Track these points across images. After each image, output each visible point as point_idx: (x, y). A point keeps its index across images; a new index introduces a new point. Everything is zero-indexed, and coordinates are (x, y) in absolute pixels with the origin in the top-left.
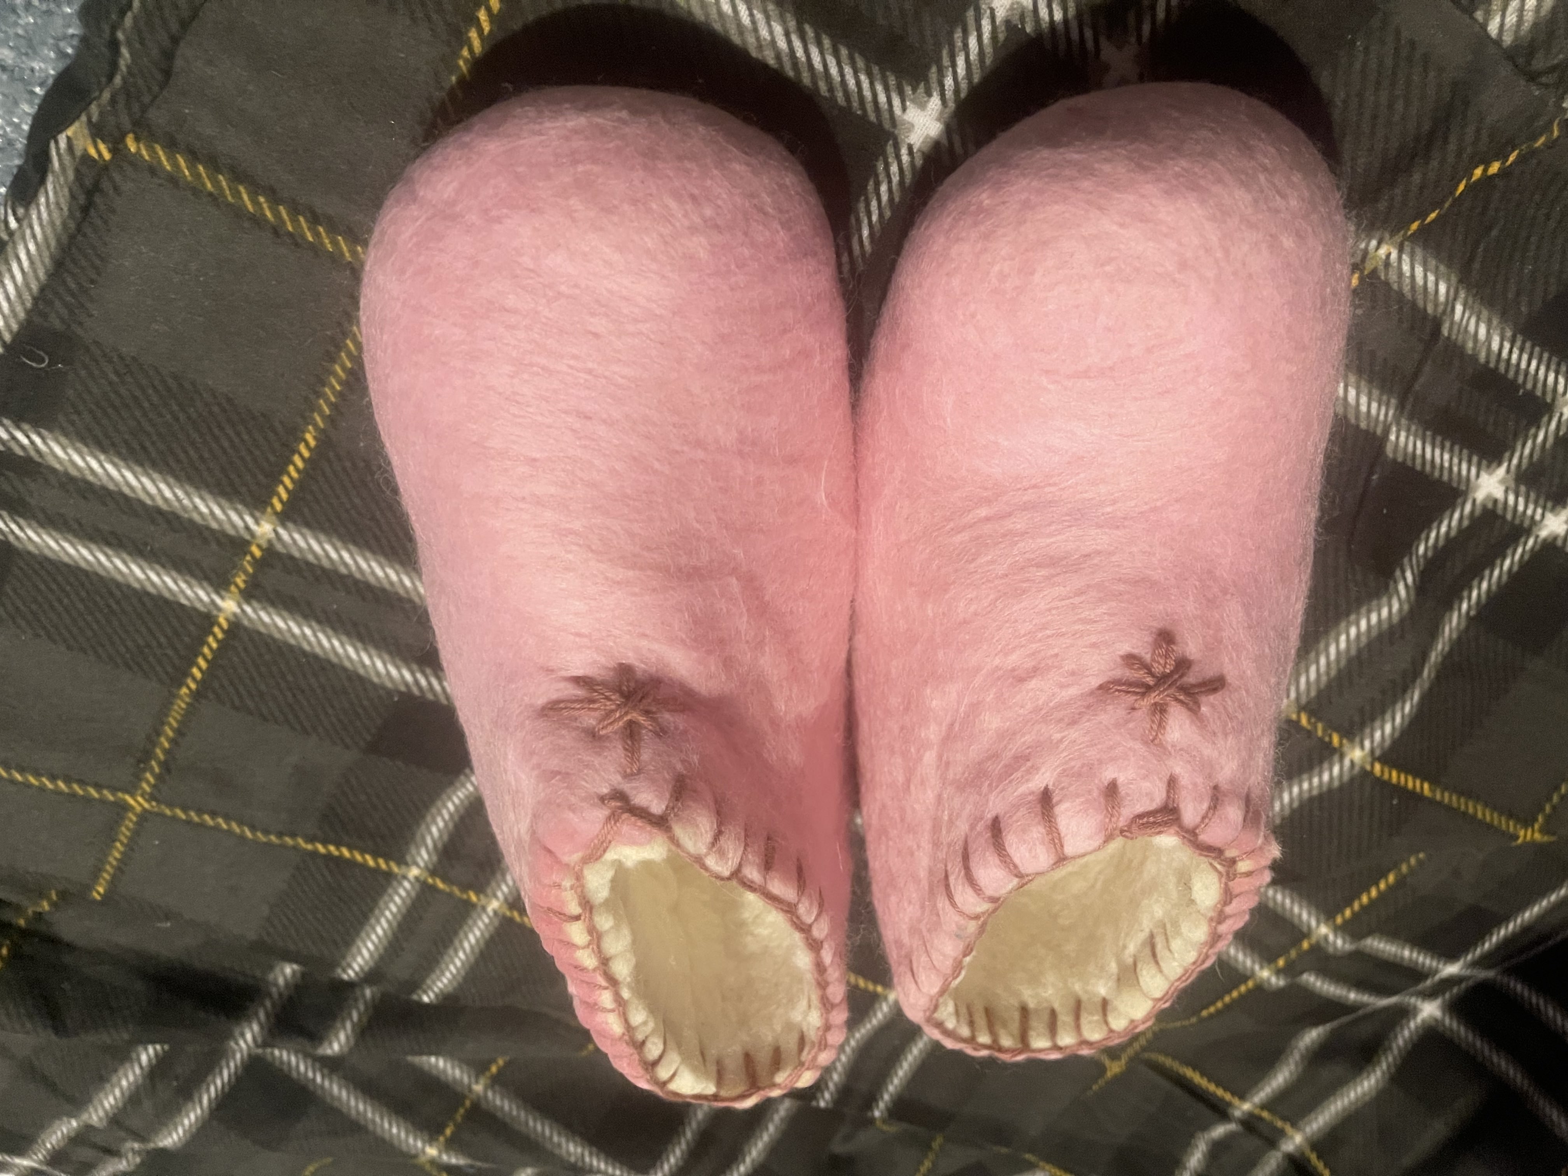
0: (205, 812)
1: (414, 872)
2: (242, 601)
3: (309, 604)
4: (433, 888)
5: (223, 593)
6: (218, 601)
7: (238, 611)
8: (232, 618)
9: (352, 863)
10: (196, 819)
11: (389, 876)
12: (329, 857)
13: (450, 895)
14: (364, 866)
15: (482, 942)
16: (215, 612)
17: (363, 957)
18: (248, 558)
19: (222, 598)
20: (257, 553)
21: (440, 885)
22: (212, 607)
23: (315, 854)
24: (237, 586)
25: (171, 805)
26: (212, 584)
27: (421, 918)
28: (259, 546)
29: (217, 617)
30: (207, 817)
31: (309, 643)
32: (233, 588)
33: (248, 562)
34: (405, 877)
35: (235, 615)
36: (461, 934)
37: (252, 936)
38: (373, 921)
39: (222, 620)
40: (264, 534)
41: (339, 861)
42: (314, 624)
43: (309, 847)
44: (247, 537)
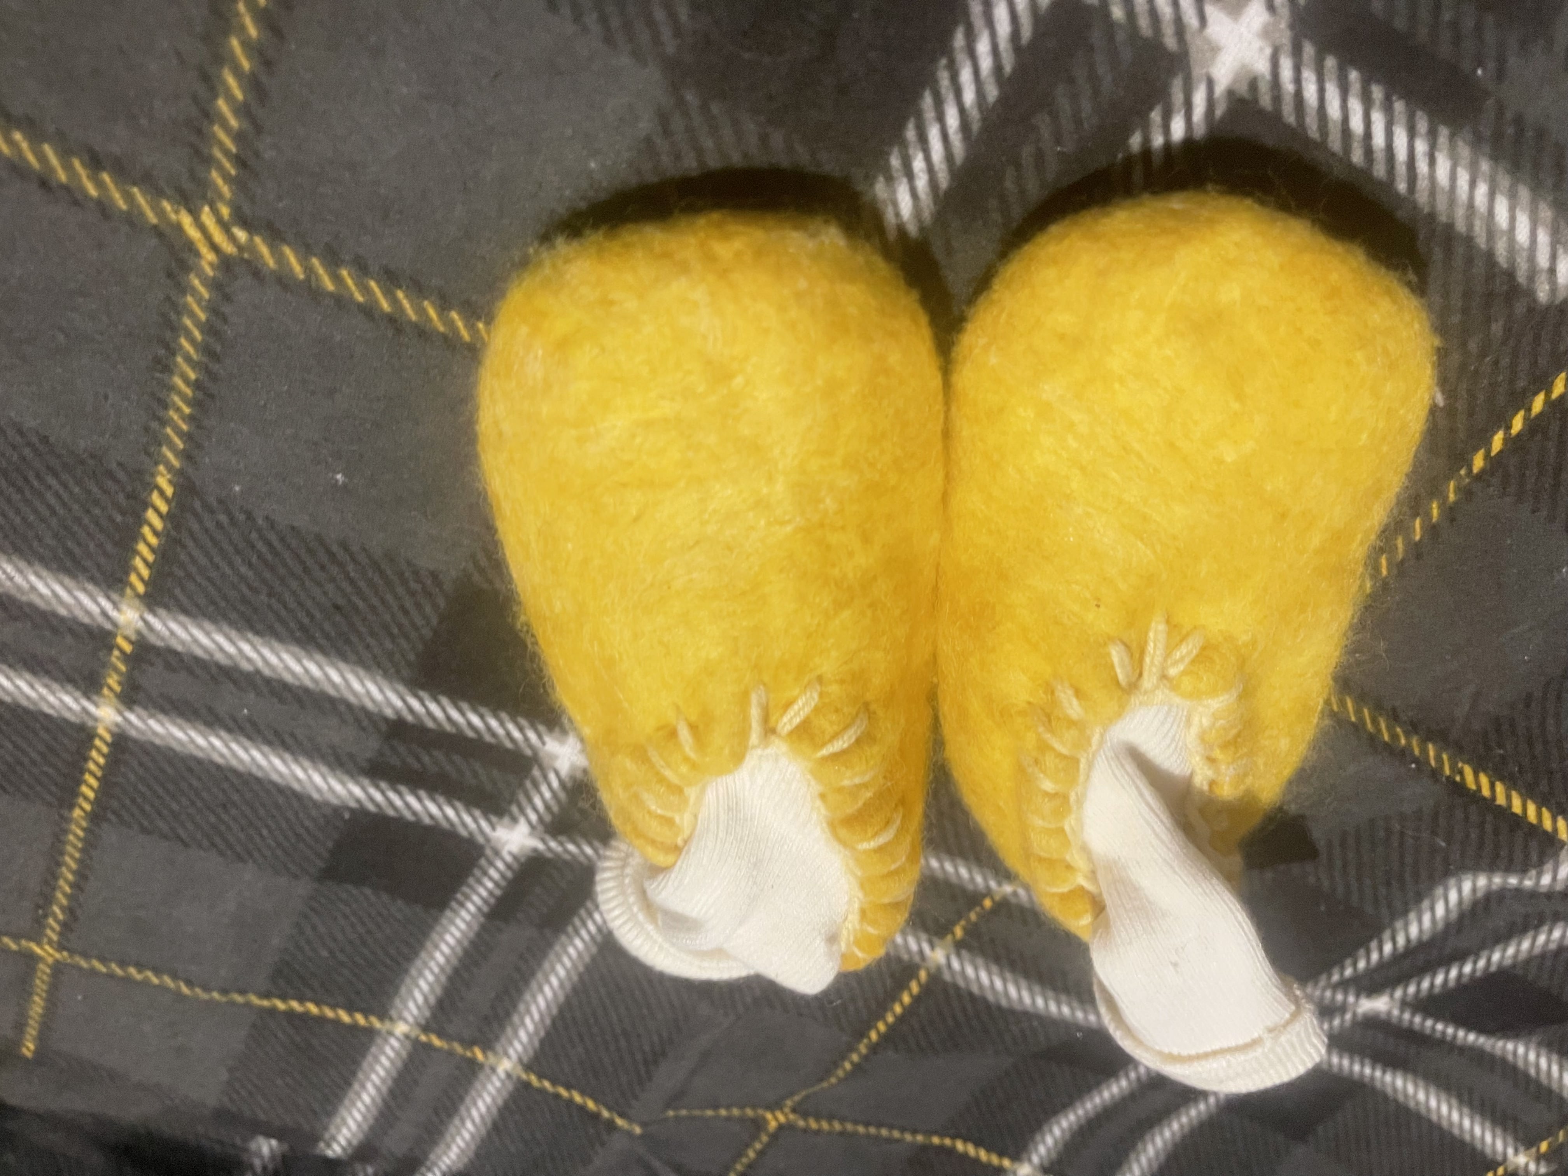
0: (128, 964)
1: (401, 1028)
2: (122, 708)
3: (210, 710)
4: (428, 1046)
5: (95, 698)
6: (91, 708)
7: (119, 719)
8: (115, 730)
9: (321, 1020)
10: (119, 971)
11: (370, 1033)
12: (290, 1015)
13: (451, 1053)
14: (337, 1023)
15: (495, 1111)
16: (90, 723)
17: (349, 1129)
18: (116, 653)
19: (97, 705)
20: (128, 648)
21: (436, 1042)
22: (86, 718)
23: (272, 1012)
24: (111, 689)
25: (86, 956)
26: (77, 687)
27: (416, 1082)
28: (126, 638)
29: (95, 728)
30: (132, 970)
31: (222, 755)
32: (106, 691)
33: (118, 658)
34: (390, 1033)
35: (117, 725)
36: (468, 1100)
37: (212, 1101)
38: (356, 1086)
39: (101, 731)
40: (129, 623)
41: (305, 1017)
42: (223, 733)
43: (265, 1003)
44: (108, 626)
